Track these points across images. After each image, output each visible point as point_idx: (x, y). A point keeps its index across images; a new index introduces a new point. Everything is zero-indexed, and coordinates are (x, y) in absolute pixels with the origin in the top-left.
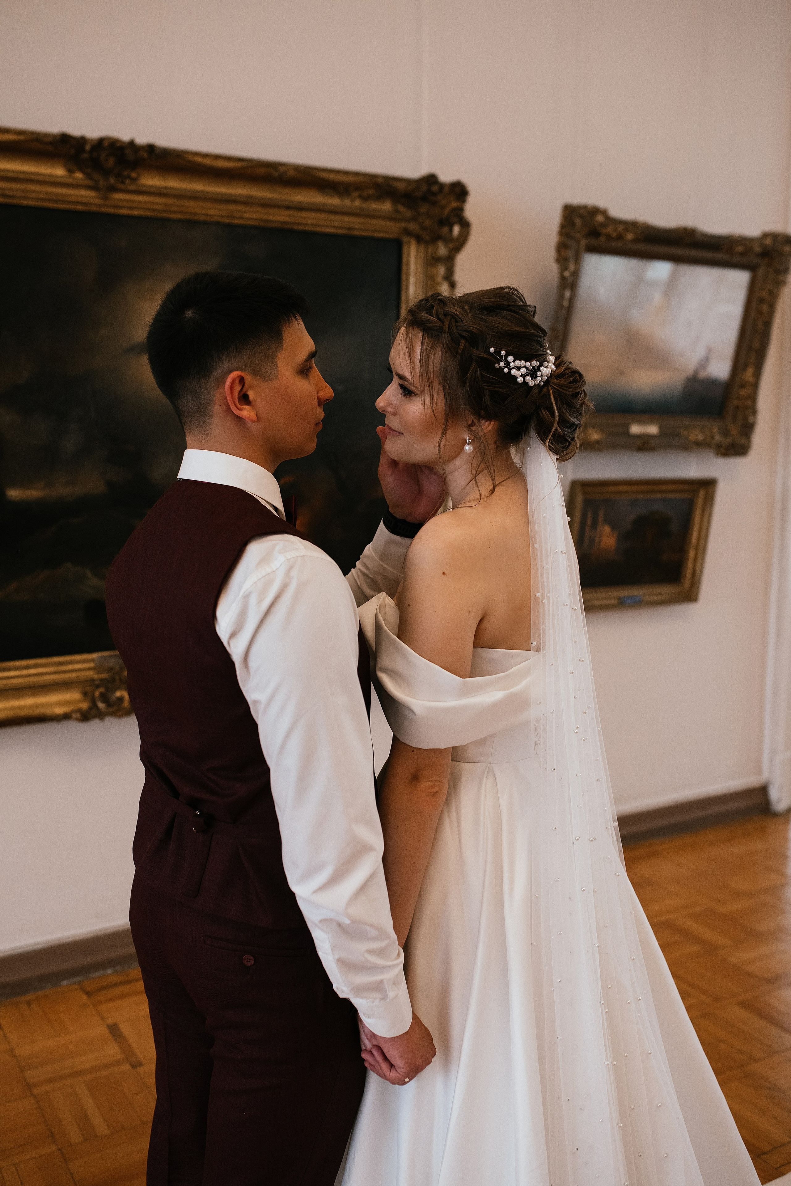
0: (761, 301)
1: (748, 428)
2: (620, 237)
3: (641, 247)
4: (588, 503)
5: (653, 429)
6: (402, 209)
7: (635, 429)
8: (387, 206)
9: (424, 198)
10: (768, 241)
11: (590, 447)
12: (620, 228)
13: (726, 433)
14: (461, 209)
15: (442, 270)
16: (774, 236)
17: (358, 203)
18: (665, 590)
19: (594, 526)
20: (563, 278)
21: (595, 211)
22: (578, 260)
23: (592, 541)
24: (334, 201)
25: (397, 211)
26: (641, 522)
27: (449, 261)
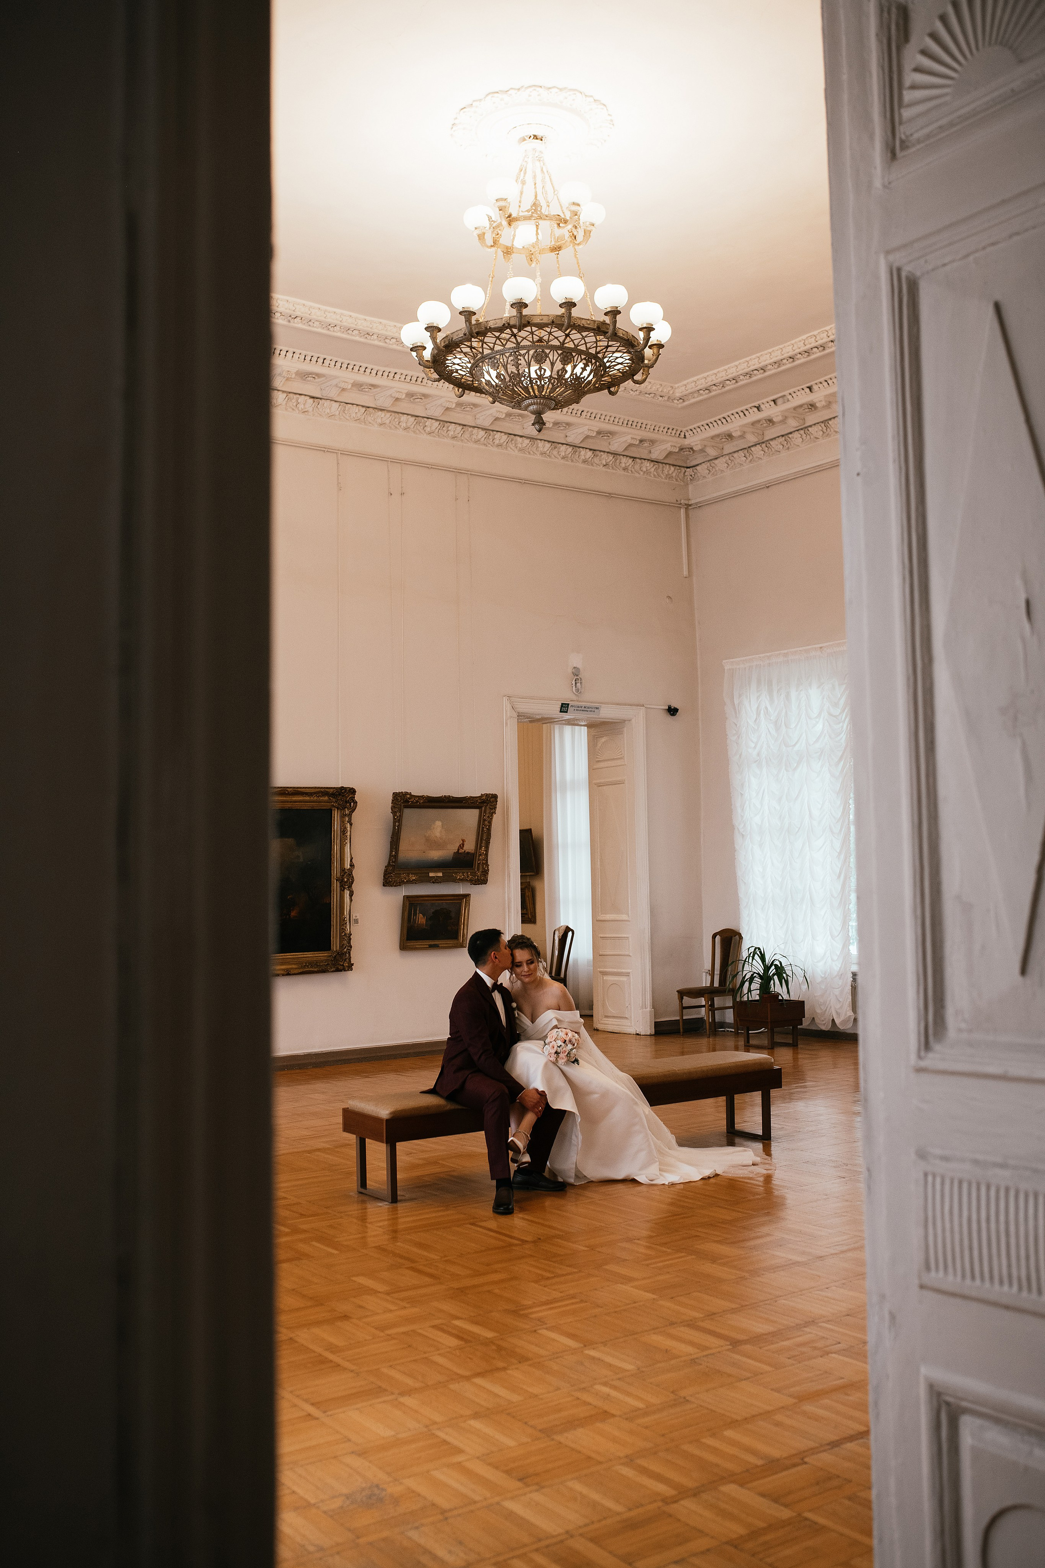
0: (484, 820)
1: (486, 872)
2: (417, 802)
3: (427, 804)
4: (411, 905)
5: (440, 874)
6: (332, 799)
7: (431, 875)
8: (326, 798)
9: (340, 794)
10: (484, 798)
11: (410, 882)
12: (417, 799)
13: (474, 874)
14: (354, 797)
15: (347, 819)
16: (487, 795)
17: (315, 798)
18: (451, 942)
19: (415, 914)
20: (394, 819)
21: (407, 793)
22: (401, 811)
23: (414, 921)
24: (307, 798)
25: (330, 799)
26: (436, 913)
27: (350, 815)
